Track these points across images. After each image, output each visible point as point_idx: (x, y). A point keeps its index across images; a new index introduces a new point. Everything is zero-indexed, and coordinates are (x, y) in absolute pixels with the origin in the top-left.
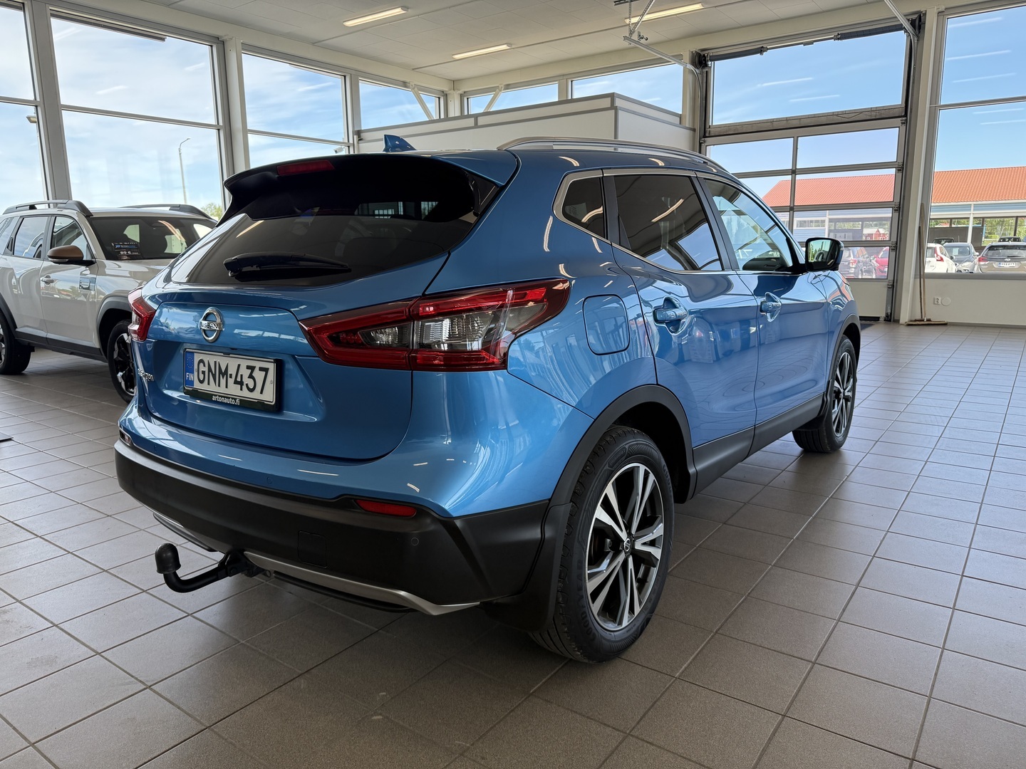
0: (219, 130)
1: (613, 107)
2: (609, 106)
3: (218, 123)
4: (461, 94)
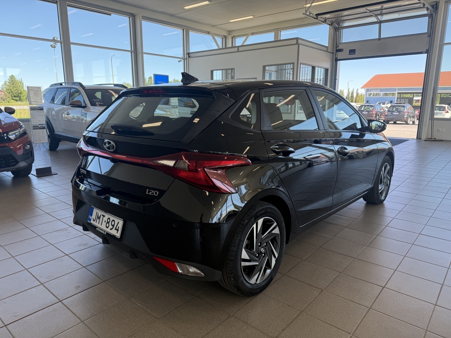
0: (132, 53)
2: (296, 43)
3: (131, 50)
4: (232, 37)
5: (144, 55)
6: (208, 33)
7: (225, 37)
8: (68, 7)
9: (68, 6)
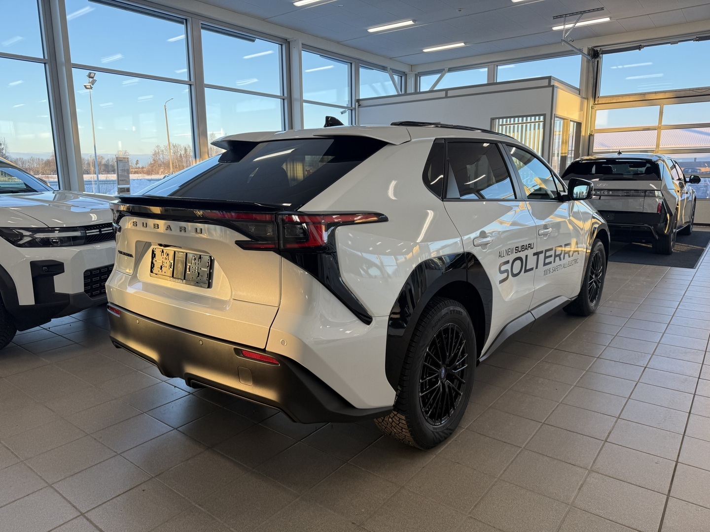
0: (284, 99)
1: (550, 85)
2: (547, 85)
3: (283, 95)
4: (416, 74)
5: (304, 104)
6: (384, 69)
7: (406, 74)
8: (203, 31)
9: (203, 28)
